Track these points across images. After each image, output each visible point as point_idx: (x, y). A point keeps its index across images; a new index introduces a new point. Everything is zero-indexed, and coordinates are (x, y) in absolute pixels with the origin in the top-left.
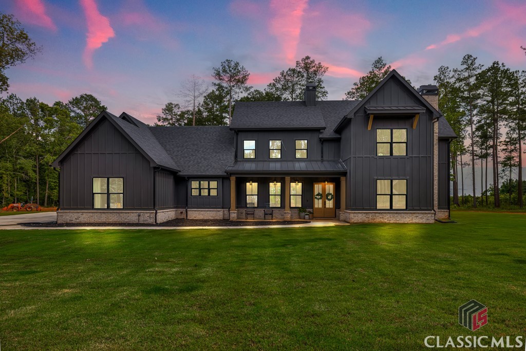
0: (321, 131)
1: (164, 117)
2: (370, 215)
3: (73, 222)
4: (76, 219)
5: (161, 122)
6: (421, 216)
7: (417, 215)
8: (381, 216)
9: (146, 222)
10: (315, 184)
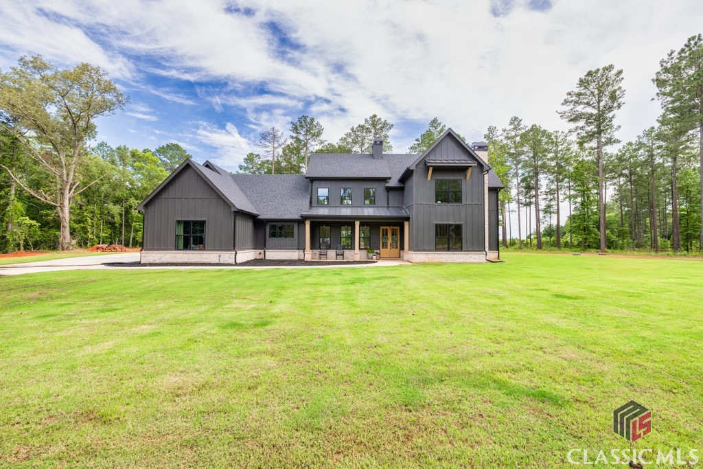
0: (387, 180)
1: (246, 165)
2: (431, 255)
3: (157, 262)
4: (159, 259)
5: (242, 170)
6: (474, 256)
7: (471, 255)
8: (439, 256)
9: (226, 262)
10: (382, 228)
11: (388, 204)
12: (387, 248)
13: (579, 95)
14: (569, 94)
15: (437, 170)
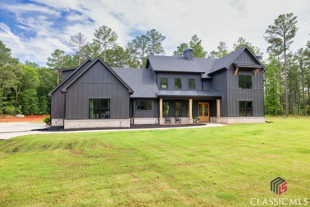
0: (202, 74)
2: (237, 119)
4: (78, 126)
5: (50, 61)
6: (259, 119)
7: (258, 119)
8: (242, 120)
9: (125, 127)
10: (199, 103)
11: (203, 88)
12: (202, 115)
13: (273, 27)
14: (269, 27)
15: (242, 69)
